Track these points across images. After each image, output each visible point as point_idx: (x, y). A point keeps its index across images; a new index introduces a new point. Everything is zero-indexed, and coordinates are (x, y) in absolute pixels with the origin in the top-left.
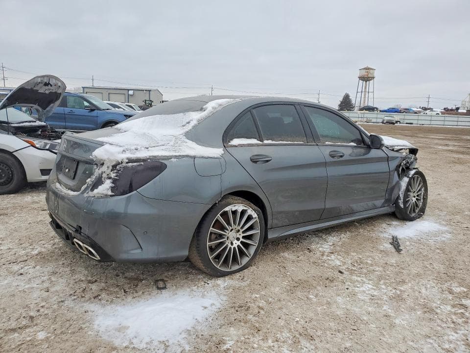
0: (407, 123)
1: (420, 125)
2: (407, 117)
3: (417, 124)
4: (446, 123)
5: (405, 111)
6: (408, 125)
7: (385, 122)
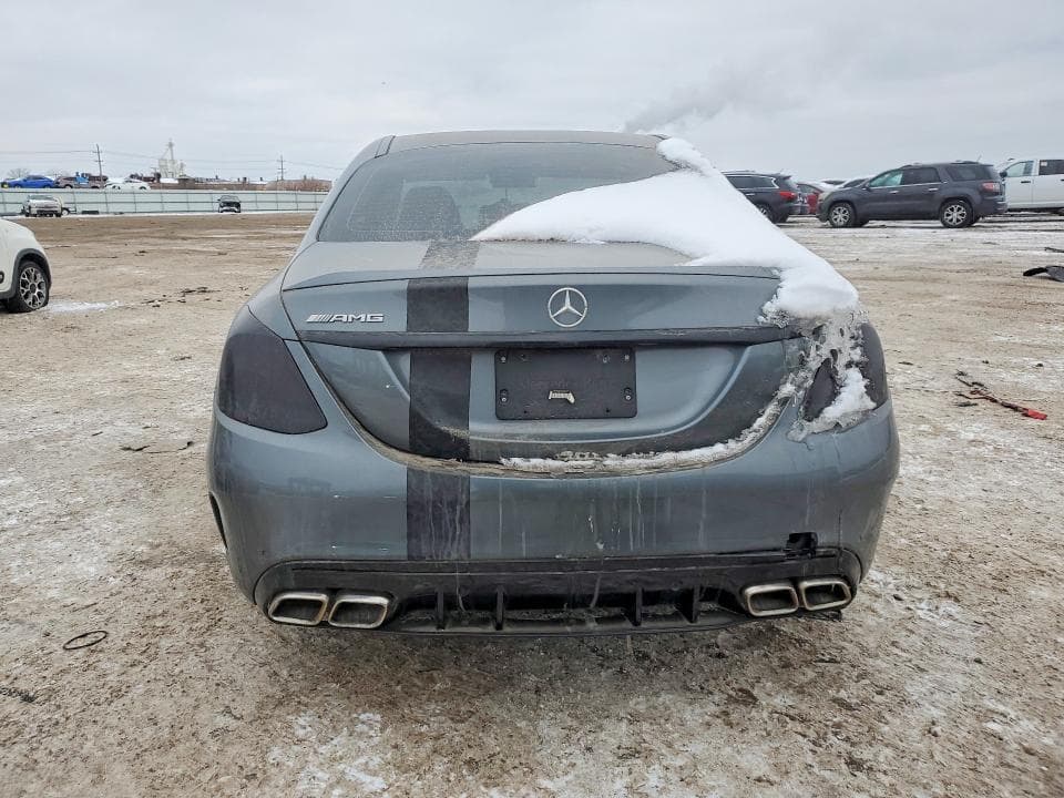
0: (84, 212)
1: (115, 213)
2: (80, 198)
3: (107, 213)
4: (168, 207)
5: (68, 182)
6: (88, 216)
7: (34, 211)
